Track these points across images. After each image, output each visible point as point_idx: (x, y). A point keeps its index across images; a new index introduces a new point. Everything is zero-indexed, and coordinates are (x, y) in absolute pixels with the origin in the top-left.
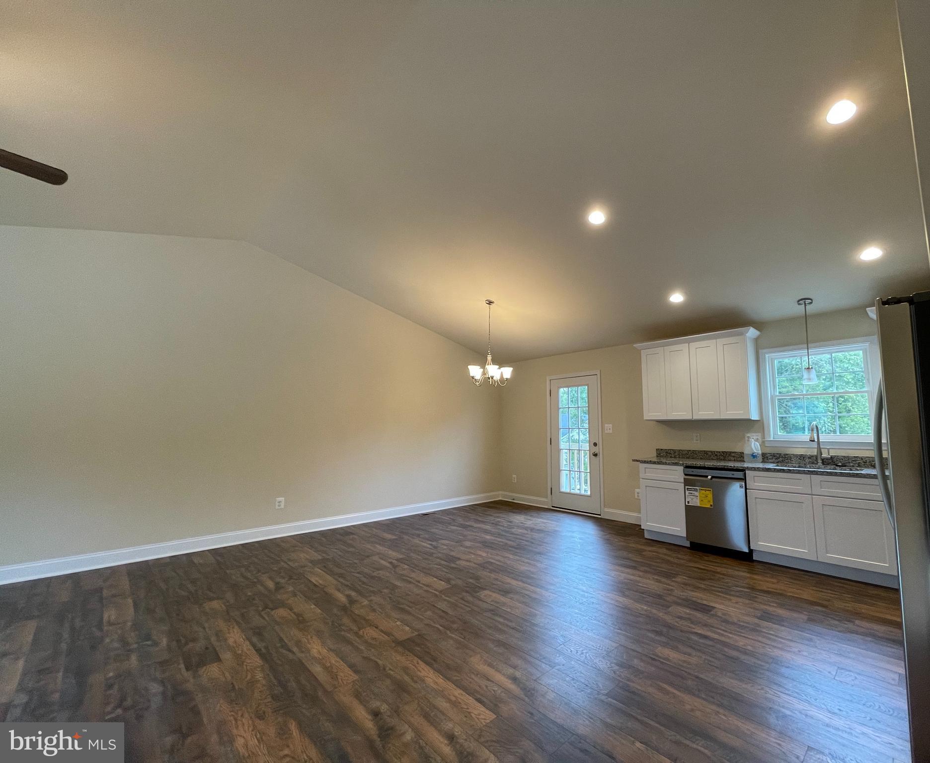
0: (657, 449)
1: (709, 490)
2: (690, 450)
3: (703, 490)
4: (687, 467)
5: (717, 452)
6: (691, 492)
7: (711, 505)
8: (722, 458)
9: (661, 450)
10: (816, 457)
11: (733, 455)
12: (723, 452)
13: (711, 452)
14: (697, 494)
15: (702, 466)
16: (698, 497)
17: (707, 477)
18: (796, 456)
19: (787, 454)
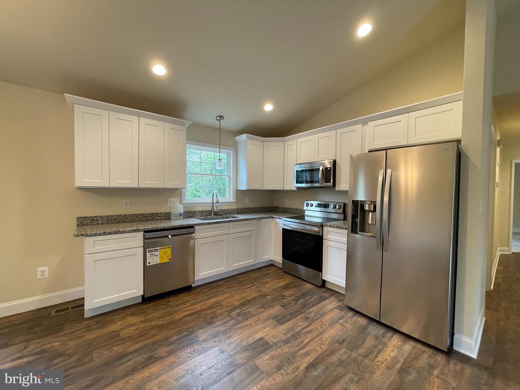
0: (78, 218)
1: (168, 248)
2: (120, 215)
3: (163, 248)
4: (146, 232)
5: (146, 214)
6: (152, 253)
7: (170, 259)
8: (150, 218)
9: (85, 217)
10: (211, 211)
11: (159, 215)
12: (151, 214)
13: (142, 214)
14: (157, 253)
15: (162, 228)
16: (159, 256)
17: (168, 236)
18: (199, 212)
19: (194, 211)
